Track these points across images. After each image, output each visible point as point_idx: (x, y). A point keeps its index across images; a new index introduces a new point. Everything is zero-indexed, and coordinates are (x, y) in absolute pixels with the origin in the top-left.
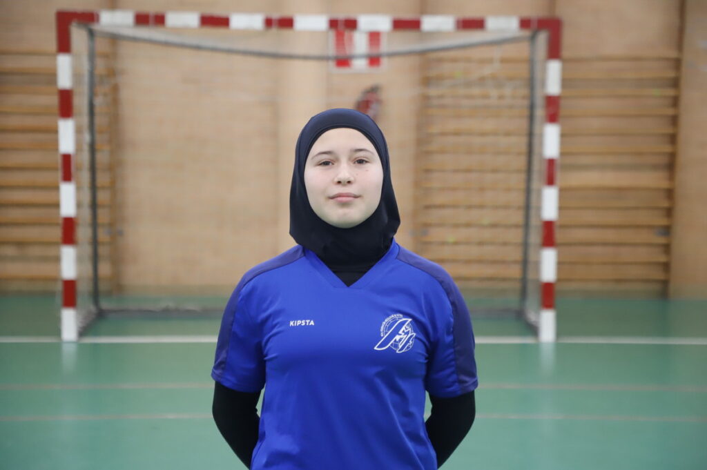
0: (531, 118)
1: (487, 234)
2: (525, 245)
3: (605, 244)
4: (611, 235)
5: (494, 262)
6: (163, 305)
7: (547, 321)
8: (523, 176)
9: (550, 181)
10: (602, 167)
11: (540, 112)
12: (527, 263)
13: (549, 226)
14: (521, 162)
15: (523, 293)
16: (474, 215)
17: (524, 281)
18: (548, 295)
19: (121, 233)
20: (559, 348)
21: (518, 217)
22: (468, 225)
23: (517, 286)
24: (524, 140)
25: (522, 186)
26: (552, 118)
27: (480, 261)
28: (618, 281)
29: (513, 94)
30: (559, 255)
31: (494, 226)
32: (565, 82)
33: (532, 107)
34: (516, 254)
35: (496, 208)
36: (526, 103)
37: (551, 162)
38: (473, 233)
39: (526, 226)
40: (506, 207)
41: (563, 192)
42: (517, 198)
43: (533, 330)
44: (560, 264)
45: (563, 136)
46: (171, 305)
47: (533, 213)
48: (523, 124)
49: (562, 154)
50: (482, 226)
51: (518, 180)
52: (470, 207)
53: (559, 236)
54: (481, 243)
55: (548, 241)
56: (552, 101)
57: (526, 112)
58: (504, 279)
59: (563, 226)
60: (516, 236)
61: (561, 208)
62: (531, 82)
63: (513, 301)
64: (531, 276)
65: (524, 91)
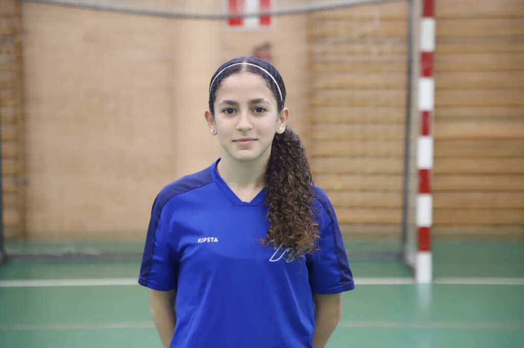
0: (409, 72)
1: (369, 181)
2: (405, 192)
3: (484, 191)
4: (488, 182)
5: (375, 208)
6: (65, 250)
7: (423, 263)
8: (402, 127)
9: (425, 132)
10: (480, 118)
11: (417, 67)
12: (406, 208)
13: (424, 174)
14: (400, 114)
15: (404, 237)
16: (358, 163)
17: (404, 225)
18: (425, 238)
19: (26, 183)
20: (435, 289)
21: (398, 166)
22: (351, 173)
23: (398, 230)
24: (402, 94)
25: (401, 136)
26: (427, 73)
27: (362, 207)
28: (497, 225)
29: (392, 50)
30: (434, 201)
31: (375, 174)
32: (439, 39)
33: (410, 63)
34: (397, 200)
35: (377, 157)
36: (404, 58)
37: (426, 114)
38: (356, 181)
39: (406, 174)
40: (387, 156)
41: (437, 143)
42: (397, 147)
43: (411, 271)
44: (435, 210)
45: (438, 90)
46: (73, 250)
47: (411, 162)
48: (402, 78)
49: (436, 106)
50: (364, 174)
51: (397, 131)
52: (353, 156)
53: (434, 183)
54: (363, 190)
55: (424, 188)
56: (427, 57)
57: (404, 68)
58: (385, 224)
59: (437, 174)
60: (396, 183)
61: (436, 158)
62: (409, 39)
63: (394, 244)
64: (410, 221)
65: (402, 48)
